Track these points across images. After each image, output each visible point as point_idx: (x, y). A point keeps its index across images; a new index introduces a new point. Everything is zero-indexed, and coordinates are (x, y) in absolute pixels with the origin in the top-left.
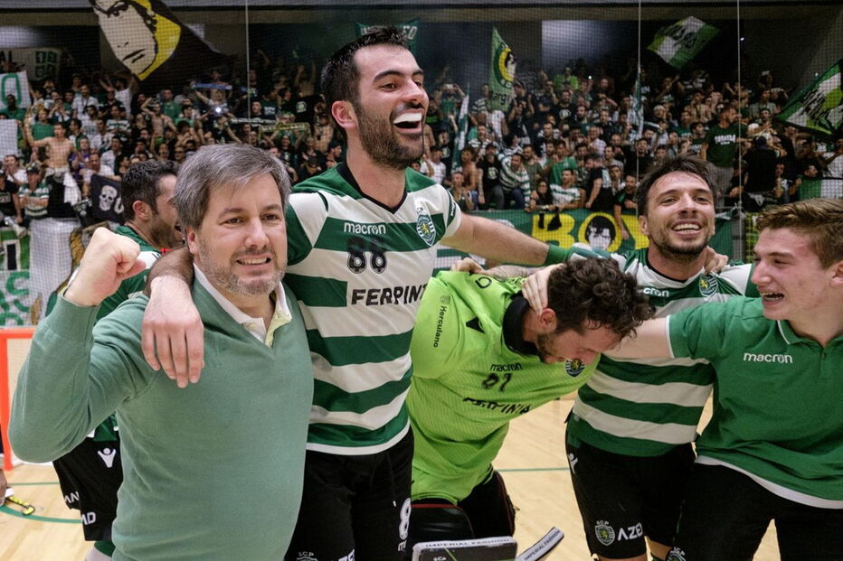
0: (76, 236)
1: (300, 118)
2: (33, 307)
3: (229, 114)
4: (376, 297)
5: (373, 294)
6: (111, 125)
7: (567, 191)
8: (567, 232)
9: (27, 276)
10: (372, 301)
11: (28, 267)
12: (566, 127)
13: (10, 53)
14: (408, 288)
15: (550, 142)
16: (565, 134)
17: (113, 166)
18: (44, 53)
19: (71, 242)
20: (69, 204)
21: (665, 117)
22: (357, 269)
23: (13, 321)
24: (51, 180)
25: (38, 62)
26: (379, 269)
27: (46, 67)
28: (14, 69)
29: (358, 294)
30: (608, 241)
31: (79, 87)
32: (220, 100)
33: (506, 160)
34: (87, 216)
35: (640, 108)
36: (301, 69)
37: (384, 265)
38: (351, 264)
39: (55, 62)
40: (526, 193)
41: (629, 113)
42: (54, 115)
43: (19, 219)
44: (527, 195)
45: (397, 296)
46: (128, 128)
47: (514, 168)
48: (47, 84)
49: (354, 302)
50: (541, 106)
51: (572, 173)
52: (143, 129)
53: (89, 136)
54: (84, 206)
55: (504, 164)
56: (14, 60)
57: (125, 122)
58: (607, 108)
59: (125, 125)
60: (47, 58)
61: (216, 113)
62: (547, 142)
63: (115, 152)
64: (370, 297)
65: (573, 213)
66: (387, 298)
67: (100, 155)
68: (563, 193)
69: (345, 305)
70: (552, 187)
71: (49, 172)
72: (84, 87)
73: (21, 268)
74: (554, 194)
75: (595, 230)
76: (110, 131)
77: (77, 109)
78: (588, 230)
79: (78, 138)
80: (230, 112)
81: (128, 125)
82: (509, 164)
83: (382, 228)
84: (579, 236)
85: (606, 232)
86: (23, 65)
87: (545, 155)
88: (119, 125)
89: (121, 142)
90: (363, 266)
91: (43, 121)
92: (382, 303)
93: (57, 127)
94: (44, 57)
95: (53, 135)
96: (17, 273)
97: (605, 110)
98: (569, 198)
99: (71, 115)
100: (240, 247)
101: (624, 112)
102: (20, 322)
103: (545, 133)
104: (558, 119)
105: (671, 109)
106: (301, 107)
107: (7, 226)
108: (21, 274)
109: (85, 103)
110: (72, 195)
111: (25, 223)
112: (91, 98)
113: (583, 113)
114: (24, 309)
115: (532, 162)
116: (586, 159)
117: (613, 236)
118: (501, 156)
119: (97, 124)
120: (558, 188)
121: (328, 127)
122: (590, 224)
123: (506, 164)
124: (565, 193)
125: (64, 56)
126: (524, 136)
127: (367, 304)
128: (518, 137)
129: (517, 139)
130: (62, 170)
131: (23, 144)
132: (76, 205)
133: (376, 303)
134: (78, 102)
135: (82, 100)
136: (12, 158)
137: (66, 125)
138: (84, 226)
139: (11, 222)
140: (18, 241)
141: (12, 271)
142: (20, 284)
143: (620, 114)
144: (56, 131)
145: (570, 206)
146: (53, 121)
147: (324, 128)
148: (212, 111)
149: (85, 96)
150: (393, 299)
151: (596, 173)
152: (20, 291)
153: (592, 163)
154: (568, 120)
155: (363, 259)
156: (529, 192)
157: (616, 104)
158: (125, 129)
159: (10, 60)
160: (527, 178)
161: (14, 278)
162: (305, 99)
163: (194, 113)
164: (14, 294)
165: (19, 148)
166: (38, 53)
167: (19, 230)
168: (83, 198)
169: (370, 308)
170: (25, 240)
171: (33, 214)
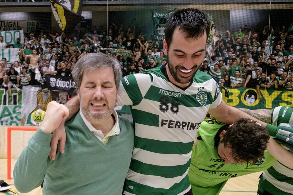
0: (39, 92)
1: (128, 48)
2: (22, 119)
3: (100, 46)
4: (172, 124)
5: (171, 123)
6: (54, 50)
7: (237, 79)
8: (236, 96)
9: (21, 107)
10: (171, 126)
11: (21, 104)
12: (238, 53)
13: (17, 22)
14: (189, 123)
15: (231, 59)
16: (238, 56)
17: (54, 66)
18: (30, 23)
19: (37, 95)
20: (37, 80)
21: (281, 50)
22: (164, 111)
23: (14, 124)
24: (30, 71)
25: (28, 26)
26: (175, 112)
27: (31, 28)
28: (19, 28)
29: (164, 122)
30: (254, 100)
31: (43, 35)
32: (96, 41)
33: (212, 67)
34: (44, 85)
35: (271, 46)
36: (129, 29)
37: (177, 110)
38: (161, 108)
39: (34, 26)
40: (220, 80)
41: (266, 48)
42: (33, 46)
43: (18, 85)
44: (220, 81)
45: (183, 126)
46: (61, 51)
47: (215, 70)
48: (31, 35)
49: (162, 125)
50: (228, 44)
51: (240, 72)
52: (66, 52)
53: (46, 54)
54: (43, 81)
55: (211, 68)
56: (19, 25)
57: (60, 49)
58: (256, 45)
59: (60, 51)
60: (31, 24)
61: (95, 46)
62: (230, 59)
63: (56, 60)
64: (170, 124)
65: (239, 88)
66: (178, 125)
67: (50, 62)
68: (235, 80)
69: (158, 126)
70: (231, 77)
71: (30, 68)
72: (45, 35)
73: (19, 104)
74: (232, 81)
75: (249, 95)
76: (54, 52)
77: (42, 44)
78: (245, 96)
79: (41, 55)
80: (101, 45)
81: (61, 50)
82: (213, 68)
83: (179, 95)
84: (242, 98)
85: (253, 96)
86: (22, 27)
87: (228, 65)
88: (57, 50)
89: (58, 57)
90: (167, 109)
91: (29, 48)
92: (176, 127)
93: (34, 50)
94: (30, 24)
95: (32, 54)
96: (16, 106)
97: (255, 46)
98: (238, 82)
99: (39, 46)
100: (91, 98)
101: (263, 47)
102: (17, 125)
103: (229, 56)
104: (235, 50)
105: (285, 46)
106: (129, 44)
107: (14, 88)
108: (18, 106)
109: (45, 42)
110: (38, 77)
111: (21, 87)
112: (47, 40)
113: (245, 48)
114: (19, 120)
115: (223, 67)
116: (245, 66)
117: (256, 98)
118: (209, 65)
119: (49, 50)
120: (233, 78)
121: (139, 52)
122: (246, 93)
123: (212, 68)
124: (236, 80)
125: (38, 24)
126: (220, 57)
127: (169, 127)
128: (217, 57)
129: (217, 58)
130: (35, 67)
131: (21, 57)
132: (40, 81)
133: (173, 127)
134: (42, 41)
135: (44, 41)
136: (16, 62)
137: (37, 50)
138: (43, 89)
139: (15, 86)
140: (17, 94)
141: (15, 105)
142: (18, 110)
143: (261, 48)
144: (33, 52)
145: (238, 85)
146: (32, 49)
147: (138, 52)
148: (93, 45)
149: (45, 39)
150: (181, 127)
151: (250, 72)
152: (17, 113)
153: (248, 68)
154: (239, 50)
155: (167, 106)
156: (221, 80)
157: (260, 44)
158: (60, 52)
159: (18, 25)
160: (220, 74)
161: (15, 108)
162: (131, 41)
163: (87, 46)
164: (15, 114)
165: (19, 58)
166: (28, 22)
167: (18, 90)
168: (42, 78)
169: (169, 129)
170: (20, 93)
171: (23, 84)
